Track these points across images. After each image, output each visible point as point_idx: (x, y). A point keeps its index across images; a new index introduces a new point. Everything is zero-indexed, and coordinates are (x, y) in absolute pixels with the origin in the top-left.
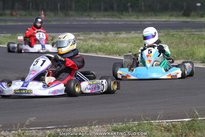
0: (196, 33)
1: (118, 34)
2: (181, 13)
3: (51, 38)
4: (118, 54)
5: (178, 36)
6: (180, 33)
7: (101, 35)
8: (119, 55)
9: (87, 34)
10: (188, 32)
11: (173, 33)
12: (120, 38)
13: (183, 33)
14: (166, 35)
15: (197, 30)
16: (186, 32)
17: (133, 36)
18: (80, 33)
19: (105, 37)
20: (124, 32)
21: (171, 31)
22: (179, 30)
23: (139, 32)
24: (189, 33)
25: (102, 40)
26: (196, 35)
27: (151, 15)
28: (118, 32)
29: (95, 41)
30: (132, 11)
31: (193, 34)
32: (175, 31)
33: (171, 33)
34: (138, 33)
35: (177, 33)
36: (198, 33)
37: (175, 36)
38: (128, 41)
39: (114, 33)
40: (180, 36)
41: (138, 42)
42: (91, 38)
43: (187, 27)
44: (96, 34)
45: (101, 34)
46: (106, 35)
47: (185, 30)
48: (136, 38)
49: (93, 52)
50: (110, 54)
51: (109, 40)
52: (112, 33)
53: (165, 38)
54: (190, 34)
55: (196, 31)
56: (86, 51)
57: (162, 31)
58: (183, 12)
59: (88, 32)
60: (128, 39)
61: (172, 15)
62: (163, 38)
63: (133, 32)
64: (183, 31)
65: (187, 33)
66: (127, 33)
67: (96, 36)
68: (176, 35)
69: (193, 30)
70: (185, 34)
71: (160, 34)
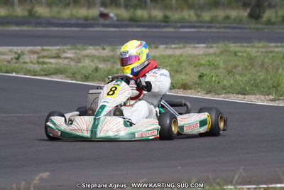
0: (276, 50)
2: (246, 14)
3: (16, 56)
5: (245, 55)
6: (249, 50)
7: (105, 51)
9: (79, 49)
10: (262, 47)
11: (237, 49)
13: (254, 50)
14: (222, 53)
15: (279, 44)
16: (258, 47)
18: (65, 47)
19: (112, 54)
21: (233, 45)
22: (246, 45)
23: (173, 46)
24: (264, 50)
25: (108, 60)
26: (277, 53)
29: (96, 61)
30: (155, 8)
31: (271, 52)
32: (239, 45)
33: (232, 49)
34: (171, 48)
35: (243, 49)
36: (280, 49)
37: (239, 54)
40: (248, 54)
41: (175, 63)
42: (88, 56)
43: (260, 39)
44: (95, 49)
45: (104, 49)
46: (113, 50)
47: (257, 45)
48: (170, 56)
49: (98, 80)
53: (222, 57)
54: (266, 52)
55: (278, 47)
56: (87, 78)
57: (214, 45)
58: (249, 10)
59: (79, 46)
62: (218, 59)
63: (162, 47)
64: (253, 46)
65: (261, 50)
67: (96, 53)
68: (242, 52)
69: (273, 44)
70: (258, 52)
71: (211, 51)
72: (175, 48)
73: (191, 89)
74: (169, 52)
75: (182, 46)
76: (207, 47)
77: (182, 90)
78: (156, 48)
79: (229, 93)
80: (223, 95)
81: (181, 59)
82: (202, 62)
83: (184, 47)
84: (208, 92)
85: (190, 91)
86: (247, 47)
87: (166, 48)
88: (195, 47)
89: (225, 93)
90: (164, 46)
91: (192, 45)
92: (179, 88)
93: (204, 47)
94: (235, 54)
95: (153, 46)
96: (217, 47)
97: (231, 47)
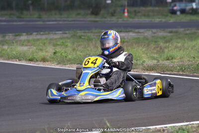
1: (17, 35)
2: (89, 12)
4: (18, 58)
5: (86, 38)
6: (89, 34)
8: (19, 60)
10: (97, 33)
11: (80, 34)
12: (20, 41)
13: (92, 34)
14: (72, 36)
16: (95, 33)
17: (35, 38)
20: (24, 34)
21: (78, 31)
22: (87, 31)
23: (42, 33)
24: (99, 34)
27: (56, 14)
28: (17, 34)
32: (83, 31)
33: (78, 35)
34: (40, 34)
35: (85, 34)
37: (83, 37)
38: (29, 44)
39: (13, 34)
40: (88, 37)
46: (4, 37)
47: (94, 31)
48: (38, 40)
50: (8, 59)
51: (7, 43)
52: (10, 34)
57: (67, 32)
58: (91, 10)
60: (29, 41)
61: (78, 14)
63: (35, 33)
64: (91, 32)
65: (96, 34)
66: (27, 34)
70: (94, 36)
71: (65, 36)
72: (43, 34)
73: (48, 61)
74: (39, 37)
75: (47, 33)
76: (63, 33)
77: (42, 62)
78: (31, 34)
79: (72, 63)
80: (68, 65)
81: (45, 41)
82: (59, 43)
83: (49, 33)
84: (59, 63)
85: (47, 63)
86: (88, 32)
87: (37, 34)
88: (55, 34)
89: (70, 64)
90: (36, 33)
91: (54, 32)
92: (41, 61)
93: (61, 34)
94: (80, 37)
95: (29, 33)
96: (69, 33)
97: (77, 33)
